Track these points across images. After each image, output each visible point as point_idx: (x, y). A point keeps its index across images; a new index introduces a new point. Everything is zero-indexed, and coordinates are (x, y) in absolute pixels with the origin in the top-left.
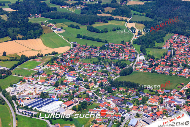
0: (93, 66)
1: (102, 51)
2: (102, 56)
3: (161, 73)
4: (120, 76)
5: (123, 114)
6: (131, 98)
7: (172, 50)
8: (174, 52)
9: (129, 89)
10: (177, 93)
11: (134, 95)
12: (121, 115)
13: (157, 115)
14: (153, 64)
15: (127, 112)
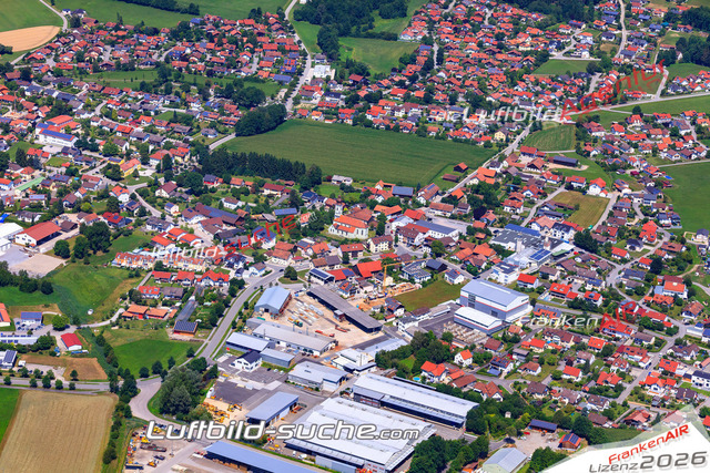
0: (140, 97)
1: (179, 44)
2: (177, 63)
3: (388, 128)
4: (237, 135)
5: (238, 272)
6: (270, 213)
7: (435, 45)
8: (440, 53)
9: (268, 180)
10: (438, 199)
11: (283, 205)
12: (232, 274)
13: (359, 274)
14: (362, 93)
15: (251, 264)
